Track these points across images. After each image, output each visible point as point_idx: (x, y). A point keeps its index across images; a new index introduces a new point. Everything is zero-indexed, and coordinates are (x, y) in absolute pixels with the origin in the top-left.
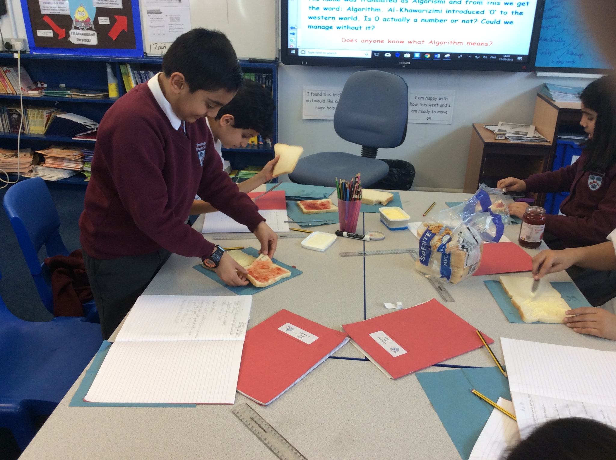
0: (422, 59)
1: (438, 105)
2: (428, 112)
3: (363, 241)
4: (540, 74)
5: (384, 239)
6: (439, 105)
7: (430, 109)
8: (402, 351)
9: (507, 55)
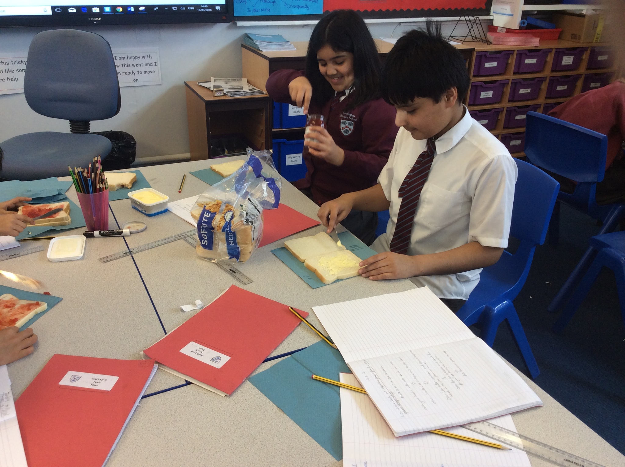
0: (115, 13)
1: (142, 64)
2: (133, 73)
3: (122, 237)
4: (240, 24)
5: (146, 228)
6: (144, 65)
7: (135, 69)
8: (225, 359)
9: (204, 5)
